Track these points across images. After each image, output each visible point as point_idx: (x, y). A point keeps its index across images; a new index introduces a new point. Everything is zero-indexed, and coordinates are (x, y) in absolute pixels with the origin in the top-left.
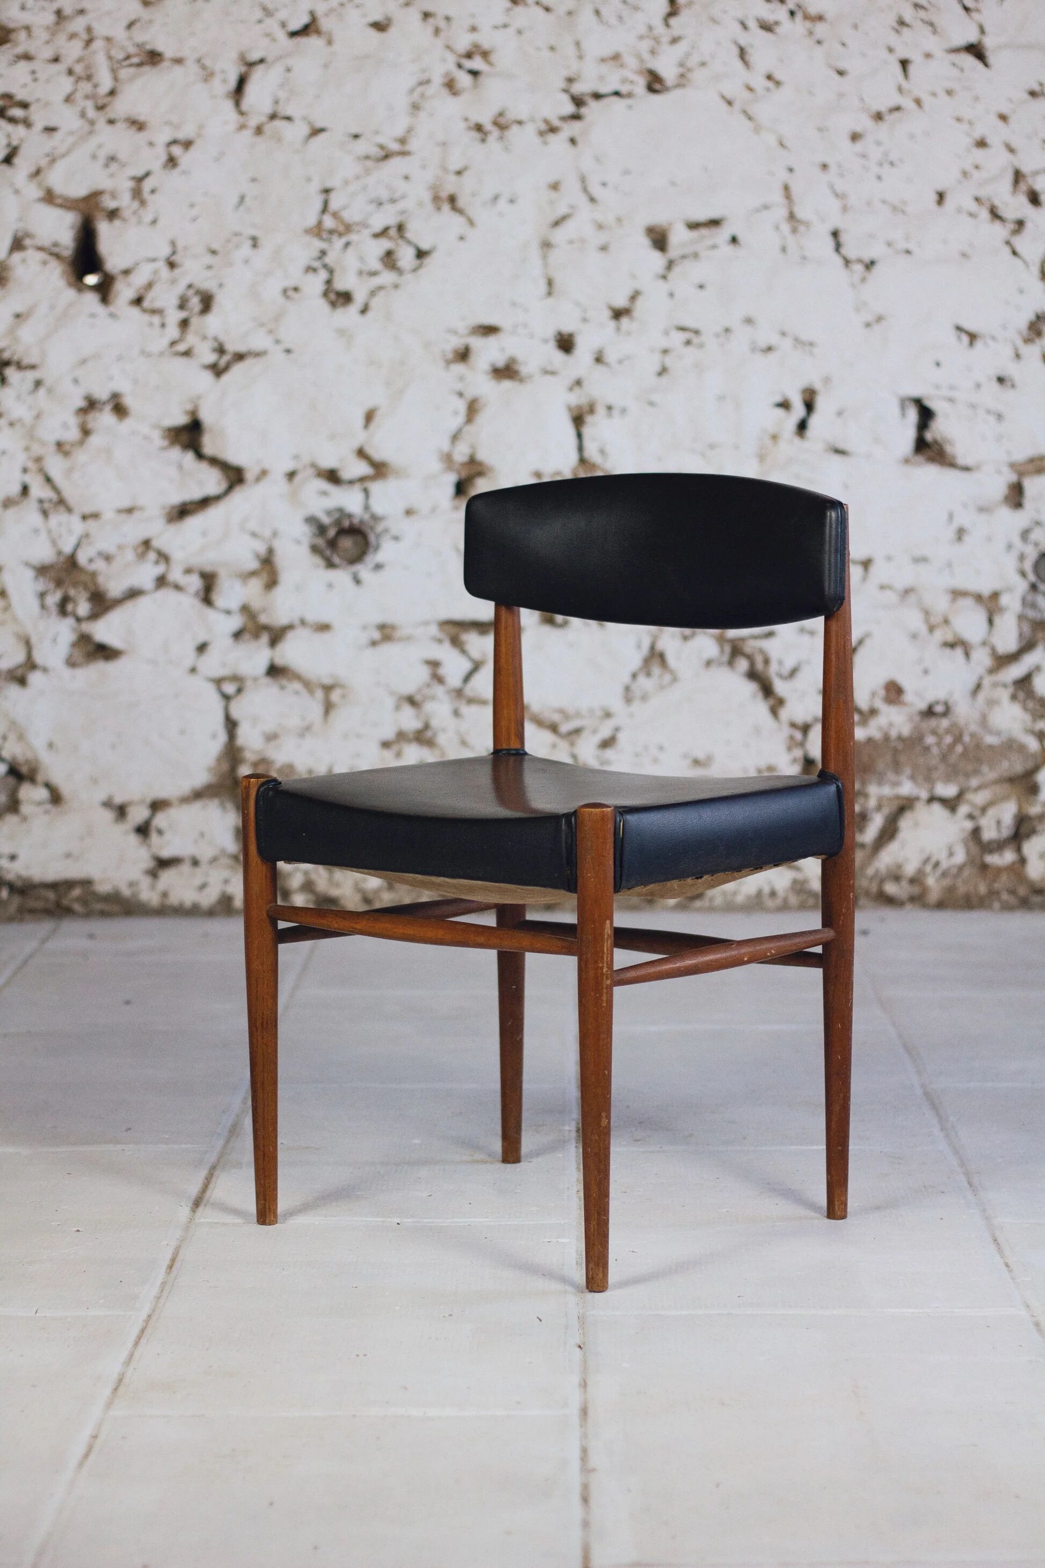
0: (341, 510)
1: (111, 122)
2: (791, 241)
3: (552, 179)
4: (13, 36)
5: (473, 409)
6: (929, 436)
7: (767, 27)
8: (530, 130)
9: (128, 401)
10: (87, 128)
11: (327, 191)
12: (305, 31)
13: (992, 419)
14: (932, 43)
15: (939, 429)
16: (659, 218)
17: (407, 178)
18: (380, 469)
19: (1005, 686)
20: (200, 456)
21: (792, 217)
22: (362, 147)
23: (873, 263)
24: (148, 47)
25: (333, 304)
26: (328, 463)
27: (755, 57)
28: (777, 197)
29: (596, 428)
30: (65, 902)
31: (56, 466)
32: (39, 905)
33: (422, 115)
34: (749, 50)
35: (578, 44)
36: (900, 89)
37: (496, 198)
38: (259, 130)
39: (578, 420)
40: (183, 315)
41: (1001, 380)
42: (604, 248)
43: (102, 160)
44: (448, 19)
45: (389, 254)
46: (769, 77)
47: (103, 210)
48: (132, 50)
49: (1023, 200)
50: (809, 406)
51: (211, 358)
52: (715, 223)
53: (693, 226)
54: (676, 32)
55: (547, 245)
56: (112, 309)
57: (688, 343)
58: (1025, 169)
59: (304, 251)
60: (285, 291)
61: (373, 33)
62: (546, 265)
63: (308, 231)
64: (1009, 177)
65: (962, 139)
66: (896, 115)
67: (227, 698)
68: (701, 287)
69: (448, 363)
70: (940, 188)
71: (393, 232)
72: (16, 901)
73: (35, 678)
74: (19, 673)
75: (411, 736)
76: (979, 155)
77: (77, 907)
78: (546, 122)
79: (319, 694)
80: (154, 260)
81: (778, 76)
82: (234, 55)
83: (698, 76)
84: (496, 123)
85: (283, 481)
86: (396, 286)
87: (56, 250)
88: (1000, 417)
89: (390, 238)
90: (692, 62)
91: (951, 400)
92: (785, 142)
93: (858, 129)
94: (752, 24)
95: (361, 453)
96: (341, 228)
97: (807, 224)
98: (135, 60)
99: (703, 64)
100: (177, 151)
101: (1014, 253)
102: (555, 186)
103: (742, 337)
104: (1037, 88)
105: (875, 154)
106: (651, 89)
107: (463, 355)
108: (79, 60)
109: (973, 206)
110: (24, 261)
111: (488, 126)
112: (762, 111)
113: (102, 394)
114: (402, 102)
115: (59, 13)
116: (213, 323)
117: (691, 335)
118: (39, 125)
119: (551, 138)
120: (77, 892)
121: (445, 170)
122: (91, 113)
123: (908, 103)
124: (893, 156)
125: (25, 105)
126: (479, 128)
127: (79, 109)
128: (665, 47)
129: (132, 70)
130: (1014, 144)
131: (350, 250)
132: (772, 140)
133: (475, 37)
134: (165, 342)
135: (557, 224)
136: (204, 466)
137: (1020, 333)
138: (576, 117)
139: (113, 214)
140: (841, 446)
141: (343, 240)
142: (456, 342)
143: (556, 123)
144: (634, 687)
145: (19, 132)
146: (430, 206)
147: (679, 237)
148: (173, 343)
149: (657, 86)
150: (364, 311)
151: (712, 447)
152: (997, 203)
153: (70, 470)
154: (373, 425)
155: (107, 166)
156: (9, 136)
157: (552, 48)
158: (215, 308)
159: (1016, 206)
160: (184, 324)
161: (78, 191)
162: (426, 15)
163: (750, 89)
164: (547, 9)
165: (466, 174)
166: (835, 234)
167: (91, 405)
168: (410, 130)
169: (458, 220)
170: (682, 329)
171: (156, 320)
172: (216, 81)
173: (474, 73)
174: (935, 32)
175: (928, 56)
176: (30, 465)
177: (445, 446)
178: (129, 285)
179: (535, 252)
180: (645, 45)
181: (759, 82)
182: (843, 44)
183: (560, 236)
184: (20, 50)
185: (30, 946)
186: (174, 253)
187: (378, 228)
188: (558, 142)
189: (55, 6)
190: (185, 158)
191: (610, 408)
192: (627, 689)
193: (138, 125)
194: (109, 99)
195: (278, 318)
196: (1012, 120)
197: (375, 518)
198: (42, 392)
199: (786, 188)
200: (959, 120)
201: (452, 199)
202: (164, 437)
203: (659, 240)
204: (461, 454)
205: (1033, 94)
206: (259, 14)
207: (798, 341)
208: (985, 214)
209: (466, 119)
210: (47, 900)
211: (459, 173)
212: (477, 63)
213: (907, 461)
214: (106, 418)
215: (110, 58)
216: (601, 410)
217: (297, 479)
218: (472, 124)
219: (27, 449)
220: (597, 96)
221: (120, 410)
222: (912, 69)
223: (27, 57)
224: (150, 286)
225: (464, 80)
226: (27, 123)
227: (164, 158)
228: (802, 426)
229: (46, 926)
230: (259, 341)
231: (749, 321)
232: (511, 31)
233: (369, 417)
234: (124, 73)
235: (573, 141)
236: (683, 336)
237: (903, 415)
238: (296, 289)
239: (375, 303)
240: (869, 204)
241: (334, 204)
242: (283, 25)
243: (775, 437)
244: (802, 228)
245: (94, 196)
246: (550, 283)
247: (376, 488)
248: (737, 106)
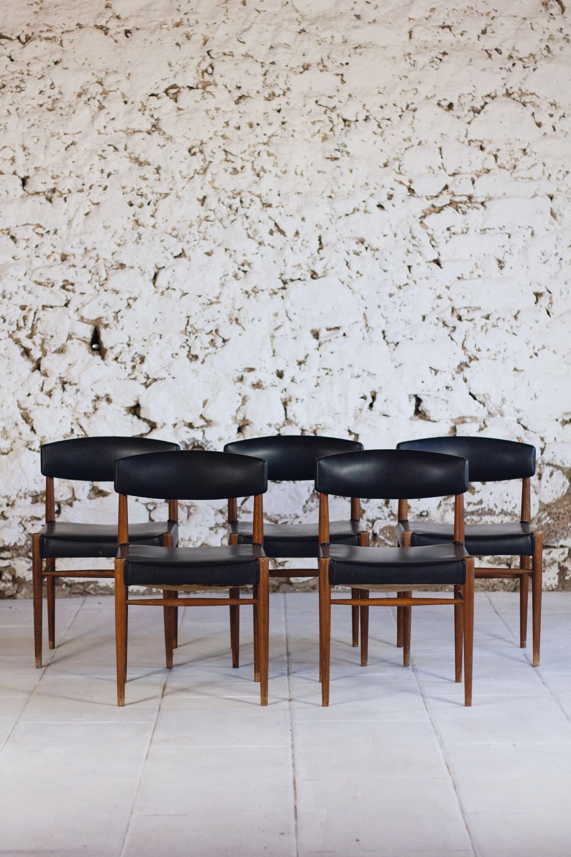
0: (194, 439)
1: (106, 291)
2: (366, 335)
3: (275, 312)
4: (68, 258)
5: (244, 400)
6: (420, 409)
7: (357, 254)
8: (266, 293)
9: (112, 397)
10: (97, 292)
11: (188, 317)
12: (180, 255)
13: (444, 402)
14: (419, 259)
15: (423, 406)
16: (316, 327)
17: (219, 312)
18: (209, 423)
19: (451, 505)
20: (139, 417)
21: (367, 325)
22: (202, 300)
23: (398, 343)
24: (120, 262)
25: (191, 360)
26: (189, 421)
27: (352, 265)
28: (361, 318)
29: (292, 407)
30: (87, 590)
31: (84, 422)
32: (77, 591)
33: (225, 288)
34: (350, 262)
35: (284, 261)
36: (408, 277)
37: (253, 319)
38: (162, 293)
39: (285, 404)
40: (134, 364)
41: (447, 388)
42: (295, 338)
43: (102, 305)
44: (235, 251)
45: (212, 340)
46: (358, 273)
47: (102, 324)
48: (114, 263)
49: (456, 319)
50: (374, 398)
51: (144, 380)
52: (338, 328)
53: (329, 329)
54: (322, 257)
55: (273, 337)
56: (106, 362)
57: (327, 374)
58: (456, 307)
59: (180, 340)
60: (172, 354)
61: (206, 256)
62: (272, 344)
63: (181, 332)
64: (450, 310)
65: (432, 296)
66: (406, 287)
67: (150, 511)
68: (332, 353)
69: (235, 382)
70: (423, 315)
71: (214, 332)
72: (68, 589)
73: (75, 503)
74: (69, 501)
75: (220, 525)
76: (439, 301)
77: (92, 592)
78: (272, 290)
79: (186, 509)
80: (122, 343)
81: (361, 272)
82: (153, 265)
83: (331, 272)
84: (253, 291)
85: (172, 427)
86: (215, 353)
87: (84, 339)
88: (447, 402)
89: (213, 335)
90: (329, 267)
91: (428, 395)
92: (364, 297)
93: (392, 293)
94: (351, 253)
95: (202, 416)
96: (194, 331)
97: (373, 329)
98: (115, 267)
99: (333, 268)
100: (131, 302)
101: (452, 339)
102: (276, 315)
103: (348, 372)
104: (461, 276)
105: (399, 302)
106: (312, 277)
107: (241, 379)
108: (94, 267)
109: (436, 321)
110: (72, 344)
111: (250, 292)
112: (355, 285)
113: (102, 394)
114: (217, 283)
115: (86, 249)
116: (145, 367)
117: (328, 371)
118: (78, 292)
119: (274, 296)
120: (92, 586)
121: (234, 309)
122: (98, 287)
123: (411, 282)
124: (405, 303)
125: (73, 284)
126: (247, 292)
127: (93, 286)
128: (318, 261)
129: (114, 271)
130: (452, 297)
131: (197, 339)
132: (359, 297)
133: (245, 258)
134: (127, 374)
135: (276, 329)
136: (141, 421)
137: (454, 369)
138: (284, 288)
139: (106, 326)
140: (386, 413)
141: (195, 335)
142: (239, 375)
143: (276, 290)
144: (307, 506)
145: (70, 295)
146: (228, 323)
147: (323, 334)
148: (129, 375)
149: (315, 276)
150: (202, 363)
151: (336, 414)
152: (445, 320)
153: (90, 423)
154: (206, 406)
155: (104, 308)
156: (66, 296)
157: (275, 262)
158: (145, 361)
159: (452, 321)
160: (134, 367)
161: (94, 317)
162: (226, 250)
163: (351, 277)
164: (273, 247)
165: (242, 310)
166: (383, 332)
167: (98, 398)
168: (220, 293)
169: (238, 328)
170: (325, 369)
171: (123, 366)
172: (146, 275)
173: (245, 272)
174: (421, 255)
175: (419, 264)
176: (74, 421)
177: (234, 414)
178: (113, 353)
179: (268, 340)
180: (310, 261)
181: (354, 275)
182: (386, 260)
183: (278, 334)
184: (71, 263)
185: (78, 607)
186: (130, 340)
187: (208, 331)
188: (277, 298)
189: (84, 246)
190: (134, 305)
191: (297, 399)
192: (304, 507)
193: (117, 293)
194: (105, 282)
195: (170, 365)
196: (451, 289)
197: (207, 441)
198: (79, 393)
199: (364, 315)
200: (431, 288)
201: (237, 320)
202: (125, 411)
203: (316, 335)
204: (240, 417)
205: (459, 278)
206: (163, 250)
207: (369, 374)
208: (441, 324)
209: (242, 289)
210: (80, 589)
211: (239, 310)
212: (246, 268)
213: (411, 419)
214: (103, 404)
215: (105, 266)
216: (294, 400)
217: (177, 426)
218: (244, 291)
219: (73, 415)
220: (292, 280)
221: (109, 400)
222: (412, 269)
223: (74, 266)
224: (121, 353)
225: (241, 274)
226: (73, 291)
227: (126, 304)
228: (371, 406)
229: (81, 599)
230: (163, 374)
231: (351, 366)
232: (259, 255)
233: (205, 403)
234: (111, 272)
235: (283, 297)
236: (326, 371)
237: (410, 401)
238: (176, 354)
239: (206, 360)
240: (396, 321)
241: (191, 322)
242: (172, 254)
243: (361, 410)
244: (370, 330)
245: (99, 320)
246: (274, 351)
247: (207, 430)
248: (345, 283)
